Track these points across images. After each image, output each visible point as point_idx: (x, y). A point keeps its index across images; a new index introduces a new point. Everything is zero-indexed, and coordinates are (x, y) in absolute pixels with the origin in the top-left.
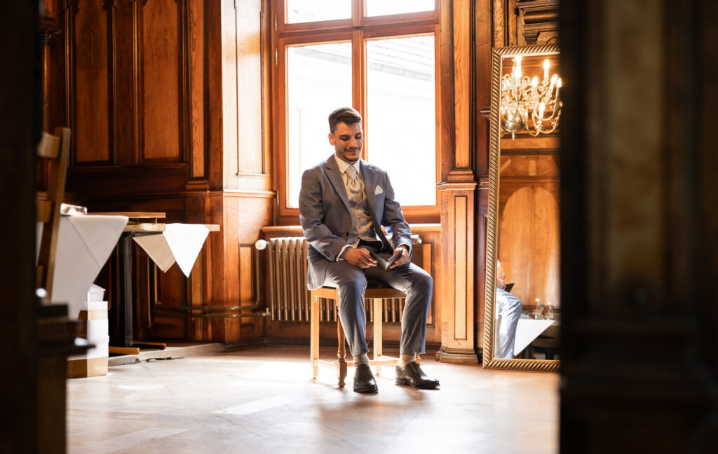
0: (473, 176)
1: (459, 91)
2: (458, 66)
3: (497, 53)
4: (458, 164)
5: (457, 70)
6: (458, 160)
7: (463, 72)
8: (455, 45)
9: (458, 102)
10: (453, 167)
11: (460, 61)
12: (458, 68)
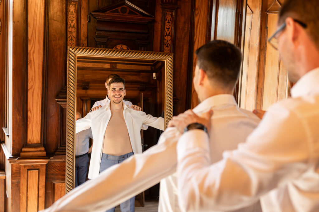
0: (45, 153)
1: (32, 79)
2: (32, 57)
3: (73, 51)
4: (30, 141)
5: (30, 61)
6: (29, 138)
7: (36, 62)
8: (29, 37)
9: (31, 88)
10: (26, 144)
11: (34, 52)
12: (32, 59)
